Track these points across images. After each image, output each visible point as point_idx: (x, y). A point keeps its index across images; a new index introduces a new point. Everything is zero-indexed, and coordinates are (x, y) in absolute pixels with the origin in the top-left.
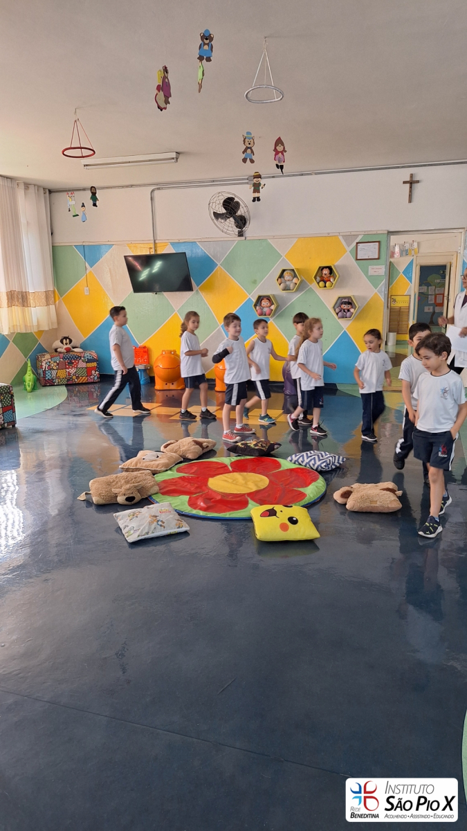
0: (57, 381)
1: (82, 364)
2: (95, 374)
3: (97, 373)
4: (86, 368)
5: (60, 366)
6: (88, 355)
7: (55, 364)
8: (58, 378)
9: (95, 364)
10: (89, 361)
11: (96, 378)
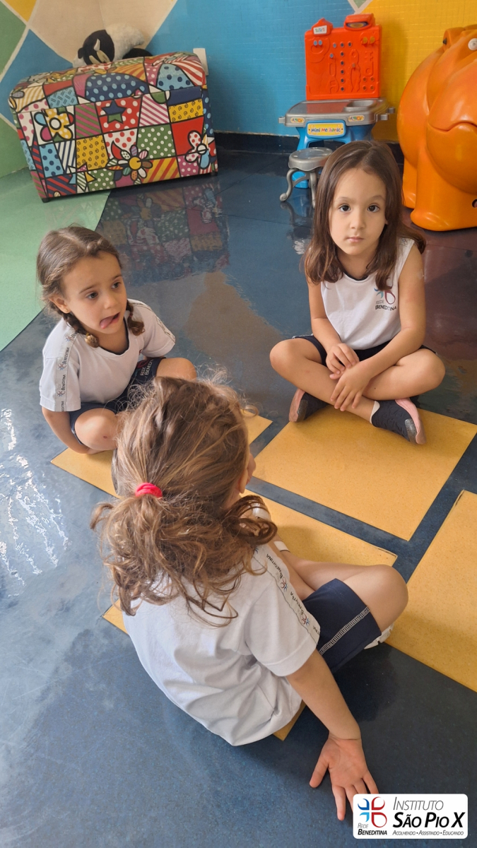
0: (82, 182)
1: (153, 113)
2: (203, 143)
3: (208, 140)
4: (171, 124)
5: (80, 125)
6: (169, 75)
7: (64, 119)
8: (84, 168)
9: (195, 109)
10: (178, 97)
11: (205, 160)
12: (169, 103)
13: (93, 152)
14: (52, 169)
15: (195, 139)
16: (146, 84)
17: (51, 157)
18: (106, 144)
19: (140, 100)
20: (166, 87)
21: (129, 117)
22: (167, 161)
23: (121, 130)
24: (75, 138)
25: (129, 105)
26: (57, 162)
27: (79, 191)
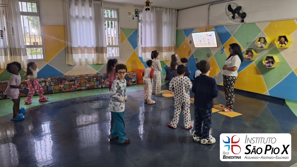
12: (69, 82)
13: (57, 87)
14: (50, 89)
15: (73, 86)
16: (66, 79)
17: (50, 88)
18: (59, 86)
19: (65, 81)
20: (69, 79)
21: (63, 83)
22: (68, 89)
23: (62, 85)
24: (54, 85)
25: (63, 82)
26: (51, 89)
27: (53, 93)
